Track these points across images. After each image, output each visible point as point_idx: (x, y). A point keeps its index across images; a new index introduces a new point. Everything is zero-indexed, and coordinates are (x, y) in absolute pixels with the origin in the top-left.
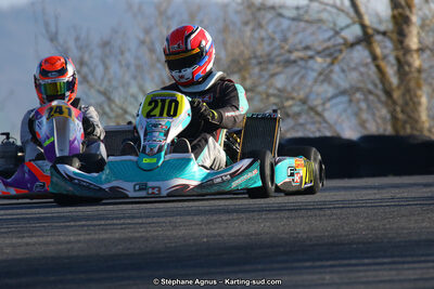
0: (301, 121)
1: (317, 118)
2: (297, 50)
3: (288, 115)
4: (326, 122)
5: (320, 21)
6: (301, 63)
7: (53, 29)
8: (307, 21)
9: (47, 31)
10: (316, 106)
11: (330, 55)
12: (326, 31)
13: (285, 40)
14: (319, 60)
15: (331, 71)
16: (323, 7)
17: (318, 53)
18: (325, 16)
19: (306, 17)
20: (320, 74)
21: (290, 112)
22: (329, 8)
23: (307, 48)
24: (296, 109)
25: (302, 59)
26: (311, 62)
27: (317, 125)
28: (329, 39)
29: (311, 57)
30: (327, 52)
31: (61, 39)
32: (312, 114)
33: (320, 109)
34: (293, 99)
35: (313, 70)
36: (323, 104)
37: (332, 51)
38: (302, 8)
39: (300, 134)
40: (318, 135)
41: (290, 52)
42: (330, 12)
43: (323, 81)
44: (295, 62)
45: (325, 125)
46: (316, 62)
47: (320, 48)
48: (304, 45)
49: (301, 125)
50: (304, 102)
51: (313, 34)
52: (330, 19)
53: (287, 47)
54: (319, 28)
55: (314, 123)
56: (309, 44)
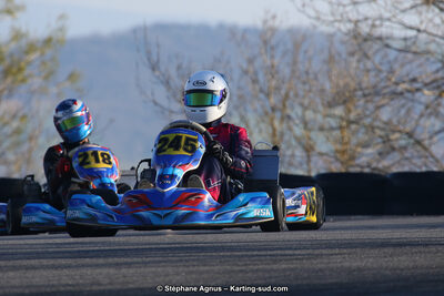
0: (407, 155)
1: (423, 152)
2: (404, 82)
3: (393, 149)
4: (433, 156)
5: (428, 52)
6: (408, 95)
7: (155, 58)
8: (415, 53)
9: (149, 59)
10: (423, 140)
11: (438, 87)
12: (434, 63)
13: (392, 71)
14: (426, 92)
15: (439, 105)
16: (431, 37)
17: (426, 85)
18: (433, 47)
19: (414, 49)
20: (427, 107)
21: (396, 146)
22: (437, 39)
23: (414, 80)
24: (403, 142)
25: (408, 91)
26: (418, 95)
27: (423, 159)
28: (437, 71)
29: (418, 90)
30: (435, 85)
31: (163, 68)
32: (419, 148)
33: (426, 143)
34: (400, 131)
35: (420, 103)
36: (431, 138)
37: (440, 83)
38: (411, 38)
39: (406, 169)
40: (424, 169)
41: (397, 84)
42: (438, 44)
43: (430, 114)
44: (401, 94)
45: (431, 159)
46: (424, 94)
47: (428, 81)
48: (411, 77)
49: (407, 159)
50: (410, 135)
51: (421, 65)
52: (439, 51)
53: (393, 80)
54: (428, 59)
55: (420, 157)
56: (417, 75)
